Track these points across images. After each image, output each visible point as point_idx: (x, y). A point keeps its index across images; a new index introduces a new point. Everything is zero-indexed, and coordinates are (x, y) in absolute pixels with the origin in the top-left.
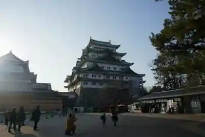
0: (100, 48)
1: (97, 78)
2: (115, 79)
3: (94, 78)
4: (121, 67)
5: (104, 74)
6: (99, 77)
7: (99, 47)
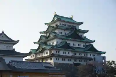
0: (65, 25)
1: (67, 54)
2: (80, 56)
3: (64, 54)
4: (84, 44)
5: (72, 51)
6: (69, 53)
7: (64, 23)
